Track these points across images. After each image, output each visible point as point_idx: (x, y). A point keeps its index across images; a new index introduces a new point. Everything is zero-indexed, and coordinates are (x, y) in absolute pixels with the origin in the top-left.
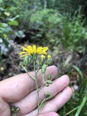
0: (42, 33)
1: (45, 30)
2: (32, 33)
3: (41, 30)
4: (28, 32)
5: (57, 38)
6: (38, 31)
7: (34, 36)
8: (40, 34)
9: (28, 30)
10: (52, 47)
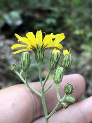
0: (57, 16)
1: (63, 10)
2: (37, 16)
3: (56, 9)
4: (28, 14)
5: (87, 27)
6: (49, 11)
7: (41, 22)
8: (54, 18)
9: (29, 10)
10: (79, 45)
